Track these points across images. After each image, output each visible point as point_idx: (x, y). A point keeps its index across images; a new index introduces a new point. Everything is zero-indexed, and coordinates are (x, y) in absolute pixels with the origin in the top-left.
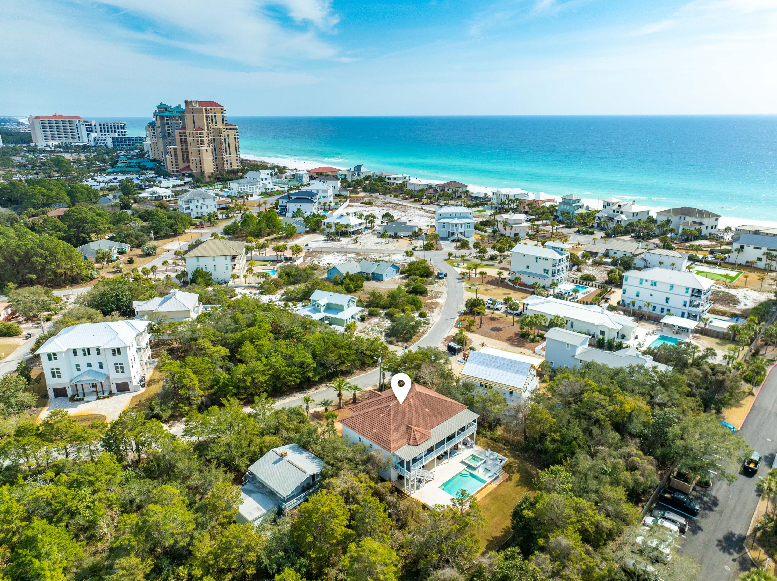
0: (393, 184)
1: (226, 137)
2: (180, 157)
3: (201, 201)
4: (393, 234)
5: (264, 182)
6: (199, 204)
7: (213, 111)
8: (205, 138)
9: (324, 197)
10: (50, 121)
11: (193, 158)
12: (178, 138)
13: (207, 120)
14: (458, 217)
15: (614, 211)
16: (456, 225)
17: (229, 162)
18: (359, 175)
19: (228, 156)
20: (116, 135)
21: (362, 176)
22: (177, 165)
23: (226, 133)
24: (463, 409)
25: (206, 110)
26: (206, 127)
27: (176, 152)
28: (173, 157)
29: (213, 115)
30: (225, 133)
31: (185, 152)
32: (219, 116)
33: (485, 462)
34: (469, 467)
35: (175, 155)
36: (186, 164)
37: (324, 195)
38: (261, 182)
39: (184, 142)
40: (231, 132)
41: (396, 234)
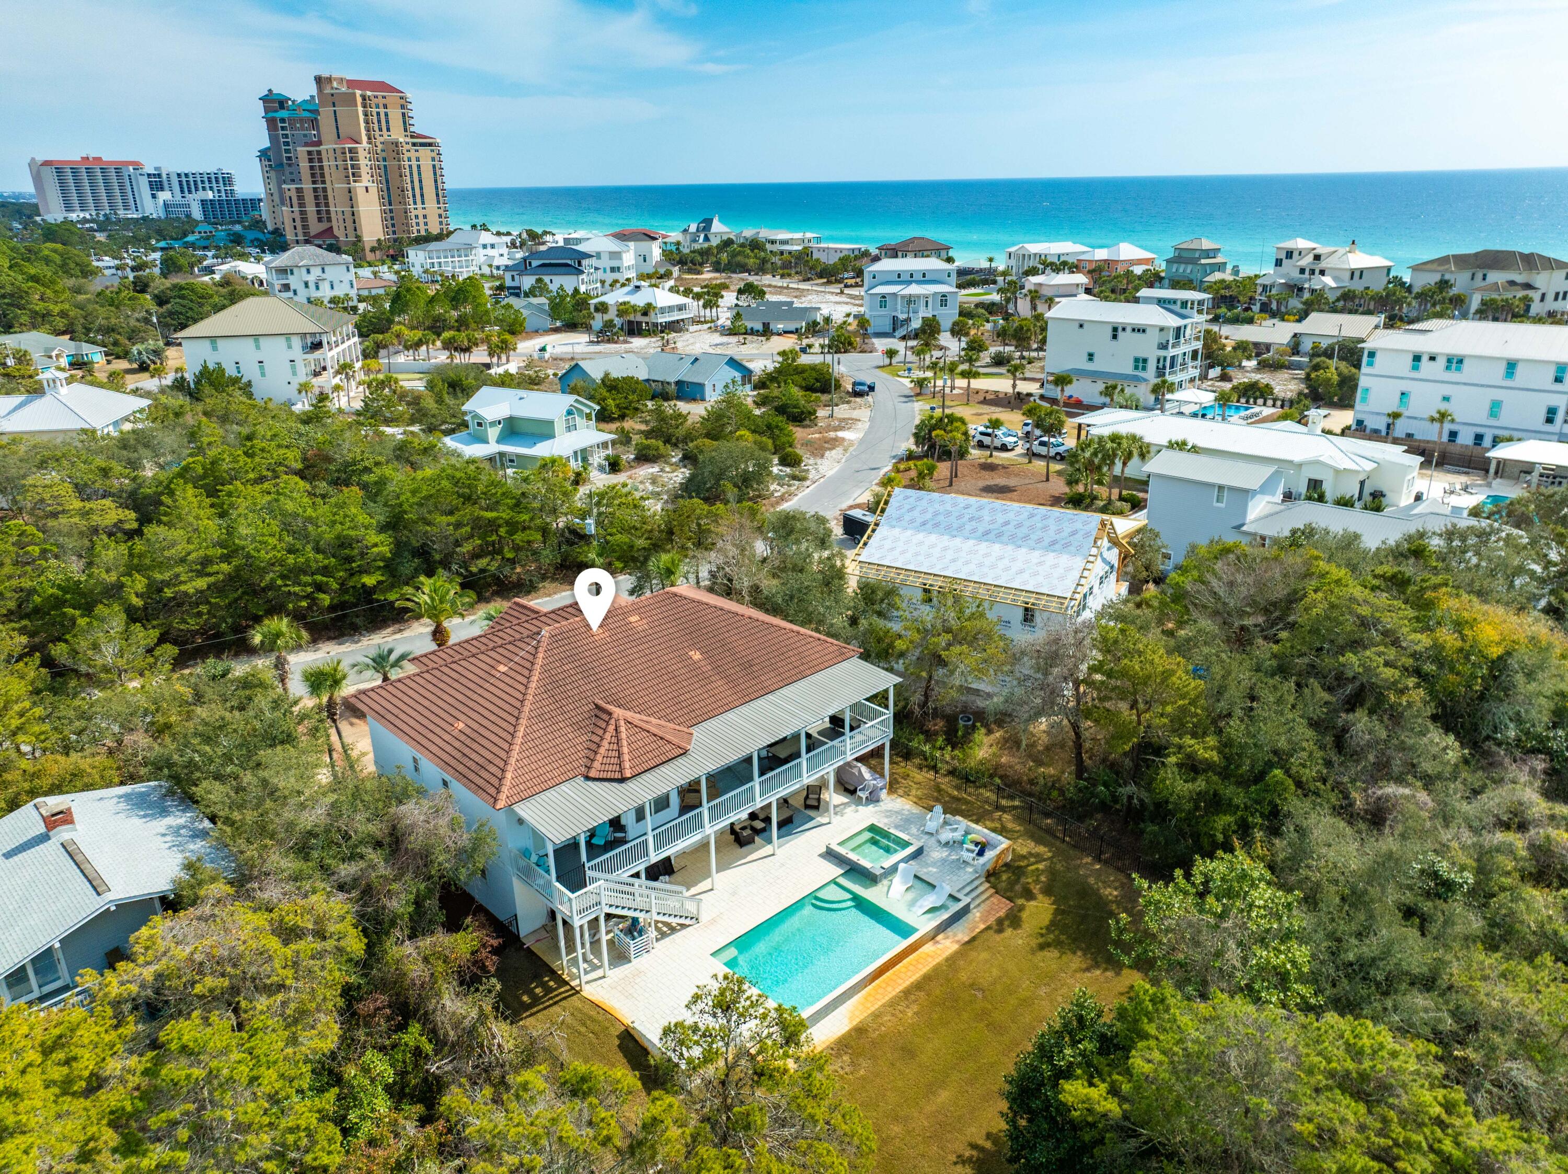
0: (782, 253)
1: (414, 163)
2: (311, 209)
3: (316, 272)
4: (759, 326)
5: (490, 252)
6: (311, 278)
7: (381, 101)
8: (364, 162)
9: (613, 270)
10: (75, 171)
11: (337, 208)
12: (304, 165)
13: (367, 122)
14: (918, 282)
15: (1302, 271)
16: (910, 300)
17: (421, 220)
18: (707, 239)
19: (419, 206)
20: (210, 195)
21: (715, 242)
22: (305, 227)
23: (413, 154)
24: (842, 657)
25: (364, 98)
26: (364, 139)
27: (300, 198)
28: (296, 209)
29: (382, 111)
30: (409, 154)
31: (321, 197)
32: (395, 115)
33: (919, 853)
34: (854, 871)
35: (301, 205)
36: (324, 226)
37: (615, 264)
38: (482, 252)
39: (317, 175)
40: (424, 152)
41: (766, 326)
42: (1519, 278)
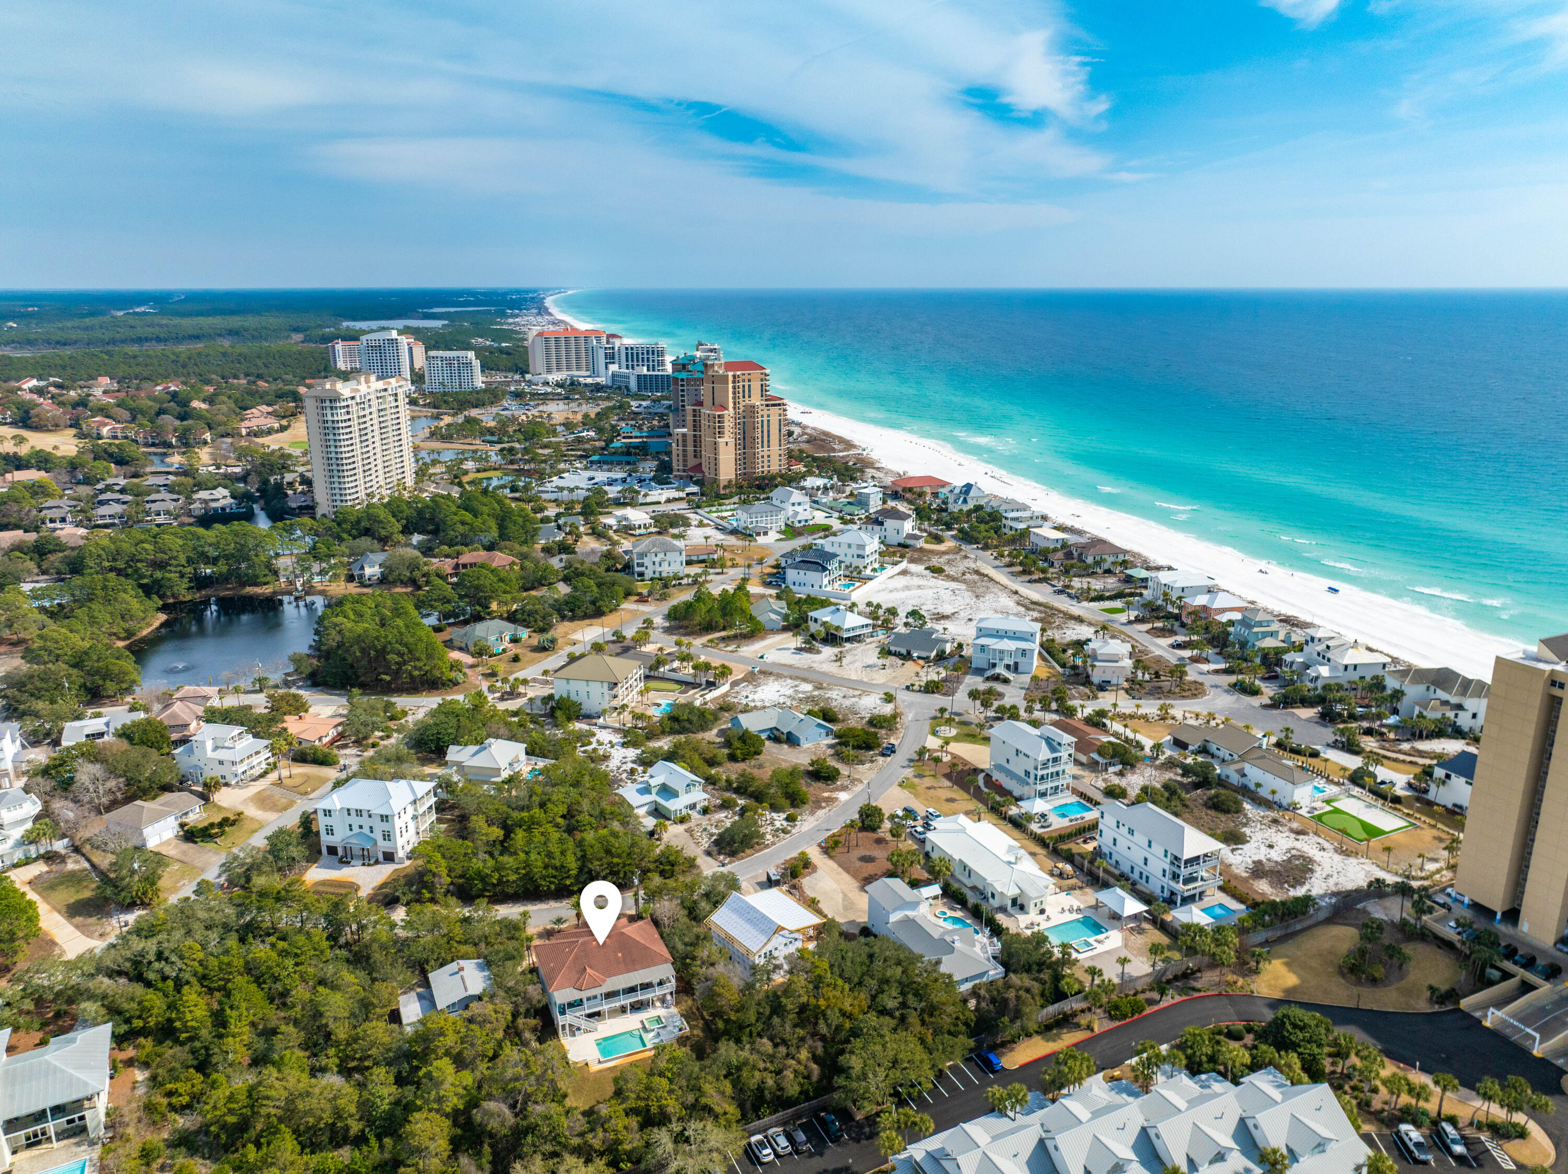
0: (1011, 528)
1: (765, 419)
2: (690, 448)
4: (904, 651)
5: (797, 508)
6: (657, 560)
7: (747, 377)
8: (728, 424)
9: (858, 556)
10: (557, 340)
11: (706, 453)
12: (690, 418)
13: (734, 393)
14: (1010, 638)
15: (1319, 654)
16: (1001, 652)
17: (766, 459)
18: (965, 501)
19: (766, 449)
20: (644, 371)
21: (970, 505)
22: (685, 461)
23: (765, 413)
24: (666, 961)
25: (734, 376)
26: (731, 405)
27: (684, 441)
28: (680, 448)
29: (747, 384)
30: (763, 412)
31: (697, 441)
32: (756, 386)
33: (665, 1027)
34: (644, 1028)
35: (684, 446)
36: (696, 462)
37: (860, 552)
38: (791, 508)
39: (696, 426)
40: (774, 411)
41: (909, 653)
42: (1454, 700)
